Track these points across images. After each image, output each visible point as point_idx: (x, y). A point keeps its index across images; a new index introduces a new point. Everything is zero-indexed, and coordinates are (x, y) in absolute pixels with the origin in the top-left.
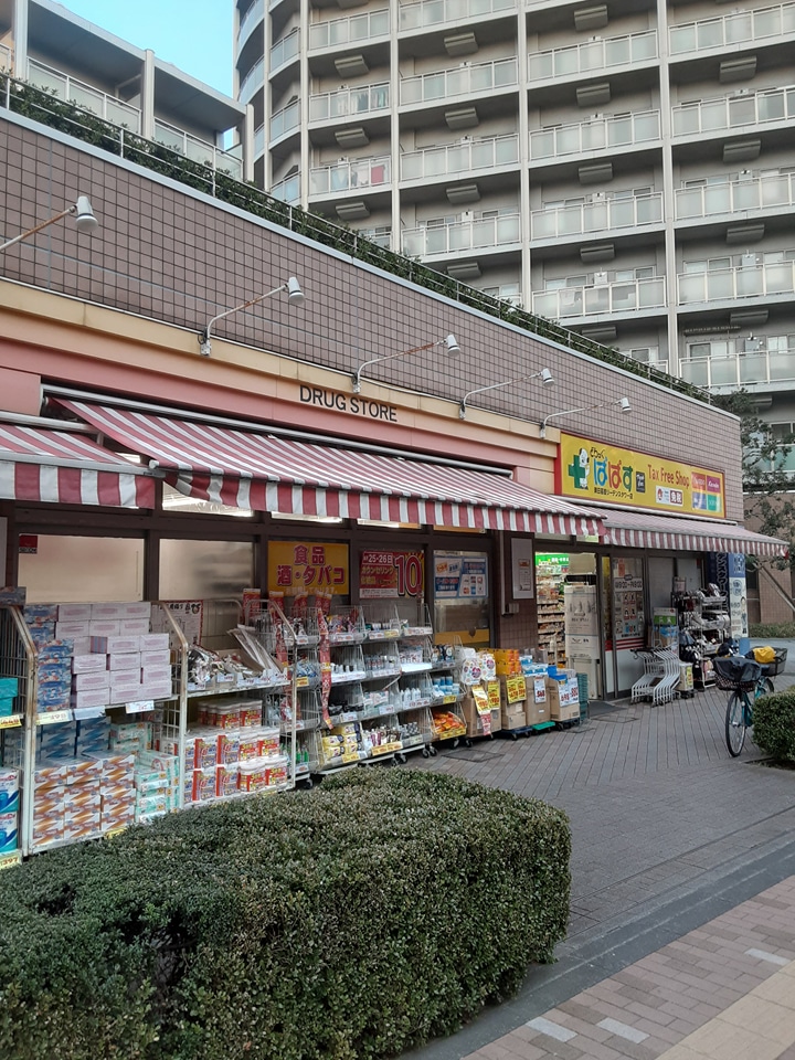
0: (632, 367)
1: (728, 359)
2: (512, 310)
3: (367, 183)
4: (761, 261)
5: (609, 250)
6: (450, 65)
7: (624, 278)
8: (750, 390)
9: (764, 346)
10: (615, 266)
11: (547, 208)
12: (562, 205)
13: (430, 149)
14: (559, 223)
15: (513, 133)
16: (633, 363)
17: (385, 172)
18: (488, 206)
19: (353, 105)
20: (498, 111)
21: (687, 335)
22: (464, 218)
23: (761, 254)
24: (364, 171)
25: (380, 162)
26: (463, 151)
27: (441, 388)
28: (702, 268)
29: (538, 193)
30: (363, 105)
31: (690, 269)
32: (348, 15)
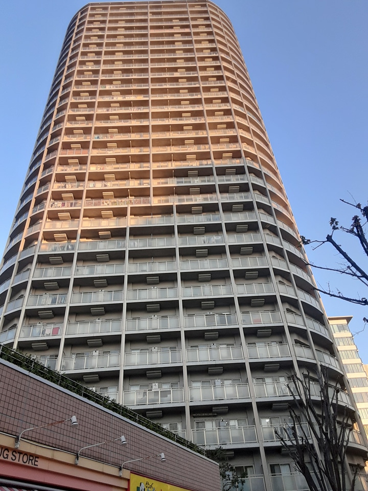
0: (168, 435)
1: (213, 431)
2: (110, 402)
3: (50, 334)
4: (223, 383)
5: (159, 373)
6: (95, 290)
7: (166, 387)
8: (224, 447)
9: (228, 424)
10: (162, 381)
11: (132, 352)
12: (139, 351)
13: (82, 322)
14: (137, 359)
15: (120, 319)
16: (168, 432)
17: (59, 330)
18: (106, 349)
19: (49, 301)
20: (113, 310)
21: (194, 417)
22: (94, 353)
23: (223, 380)
24: (49, 330)
25: (57, 326)
26: (97, 325)
27: (67, 445)
28: (199, 384)
29: (129, 345)
30: (54, 302)
31: (194, 385)
32: (53, 267)
